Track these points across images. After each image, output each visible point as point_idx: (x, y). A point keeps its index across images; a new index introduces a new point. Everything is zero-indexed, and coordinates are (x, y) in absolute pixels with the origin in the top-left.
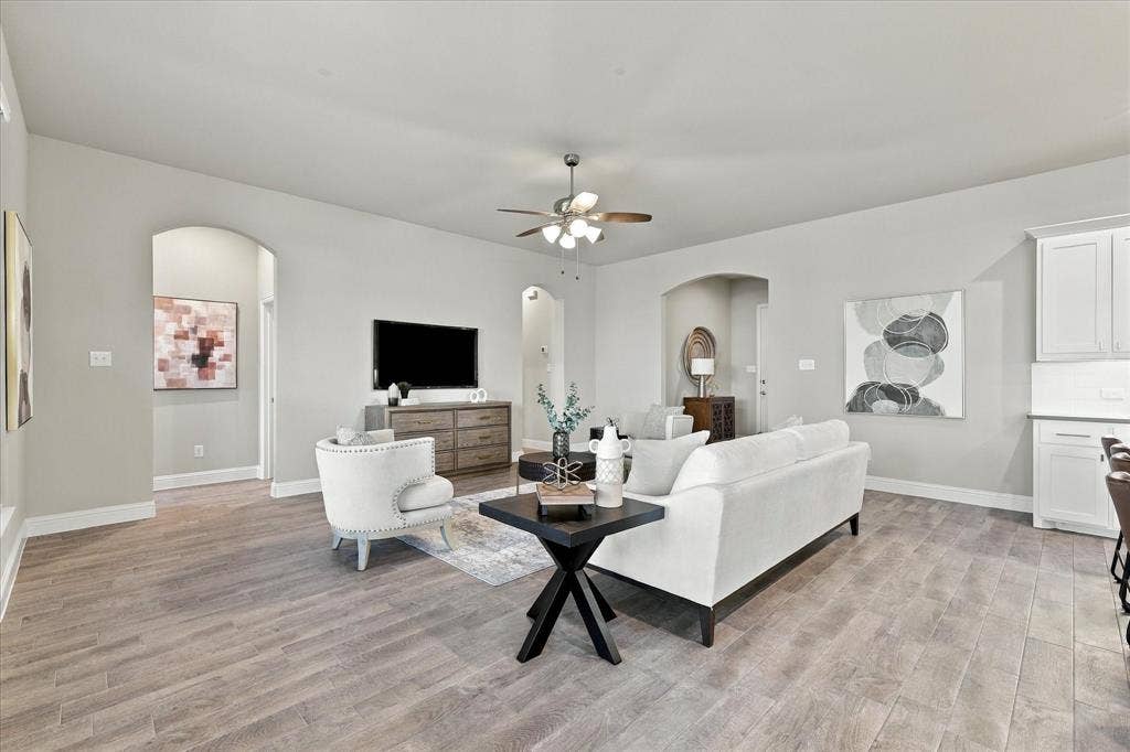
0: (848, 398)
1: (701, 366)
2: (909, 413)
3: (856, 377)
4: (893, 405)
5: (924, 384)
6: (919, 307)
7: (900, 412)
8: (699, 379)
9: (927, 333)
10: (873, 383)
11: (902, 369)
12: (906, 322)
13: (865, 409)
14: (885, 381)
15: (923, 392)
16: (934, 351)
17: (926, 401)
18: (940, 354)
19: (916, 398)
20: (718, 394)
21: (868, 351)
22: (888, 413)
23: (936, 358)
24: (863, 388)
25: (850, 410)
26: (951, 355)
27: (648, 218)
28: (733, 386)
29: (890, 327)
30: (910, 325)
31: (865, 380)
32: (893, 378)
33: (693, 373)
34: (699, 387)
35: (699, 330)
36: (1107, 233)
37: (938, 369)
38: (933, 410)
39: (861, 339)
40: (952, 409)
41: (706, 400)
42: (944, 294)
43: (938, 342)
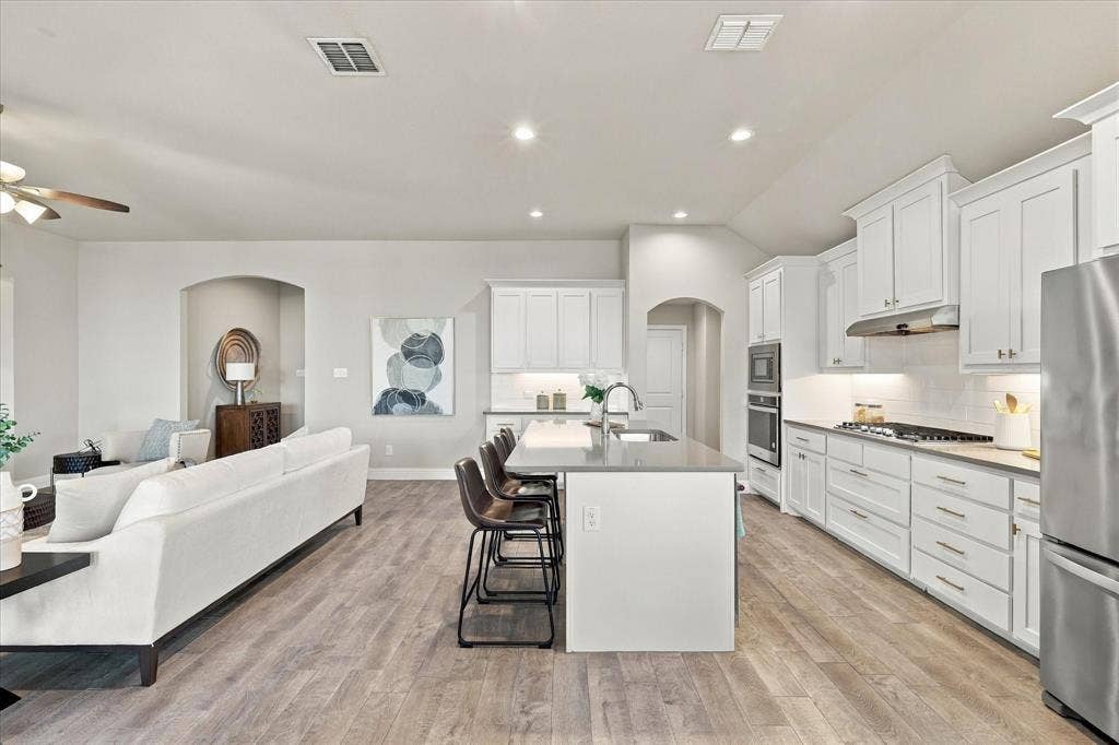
0: (375, 402)
1: (238, 371)
2: (420, 413)
3: (382, 384)
4: (408, 407)
5: (429, 390)
6: (424, 328)
7: (413, 414)
8: (236, 385)
9: (431, 349)
10: (394, 389)
11: (414, 377)
12: (415, 339)
13: (387, 412)
14: (401, 388)
15: (429, 397)
16: (436, 364)
17: (431, 404)
18: (440, 366)
19: (423, 401)
20: (261, 399)
21: (390, 363)
22: (405, 413)
23: (437, 369)
24: (386, 394)
25: (376, 413)
26: (445, 366)
27: (126, 209)
28: (282, 390)
29: (406, 342)
30: (420, 342)
31: (388, 386)
32: (408, 385)
33: (229, 377)
34: (236, 393)
35: (239, 332)
36: (524, 289)
37: (438, 378)
38: (435, 411)
39: (385, 350)
40: (447, 409)
41: (244, 407)
42: (440, 320)
43: (438, 357)
